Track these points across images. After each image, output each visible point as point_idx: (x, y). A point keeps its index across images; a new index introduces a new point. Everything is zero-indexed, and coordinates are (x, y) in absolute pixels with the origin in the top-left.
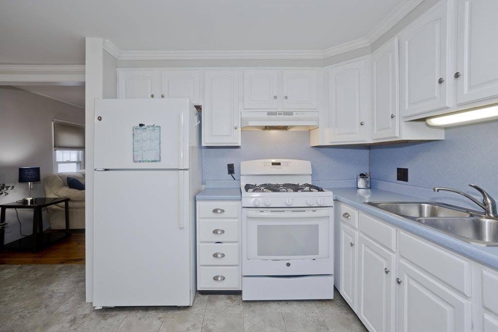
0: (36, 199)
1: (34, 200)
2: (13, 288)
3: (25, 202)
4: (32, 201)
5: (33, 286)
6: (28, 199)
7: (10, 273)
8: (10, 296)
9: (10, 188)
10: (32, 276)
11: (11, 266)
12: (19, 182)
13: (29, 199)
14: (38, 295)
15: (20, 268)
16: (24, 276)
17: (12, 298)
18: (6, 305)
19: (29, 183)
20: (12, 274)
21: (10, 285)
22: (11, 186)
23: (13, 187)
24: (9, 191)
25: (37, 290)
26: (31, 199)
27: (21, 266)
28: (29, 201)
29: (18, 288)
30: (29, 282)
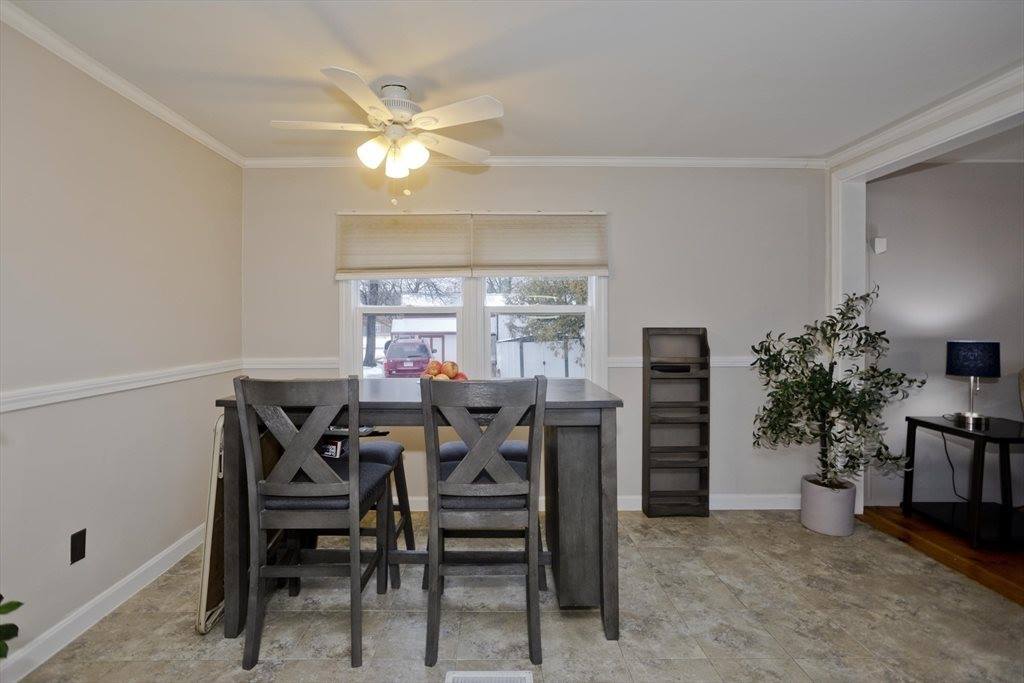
0: (987, 419)
1: (983, 422)
2: (899, 603)
3: (961, 420)
4: (977, 422)
5: (939, 626)
6: (968, 415)
7: (909, 567)
8: (887, 615)
9: (915, 384)
10: (948, 599)
11: (916, 552)
12: (947, 373)
13: (971, 416)
14: (942, 653)
15: (932, 566)
16: (931, 589)
17: (889, 622)
18: (872, 628)
19: (972, 378)
20: (910, 572)
21: (896, 592)
22: (920, 379)
23: (923, 383)
24: (913, 390)
25: (945, 642)
26: (975, 415)
27: (935, 562)
28: (971, 422)
29: (910, 607)
30: (934, 607)
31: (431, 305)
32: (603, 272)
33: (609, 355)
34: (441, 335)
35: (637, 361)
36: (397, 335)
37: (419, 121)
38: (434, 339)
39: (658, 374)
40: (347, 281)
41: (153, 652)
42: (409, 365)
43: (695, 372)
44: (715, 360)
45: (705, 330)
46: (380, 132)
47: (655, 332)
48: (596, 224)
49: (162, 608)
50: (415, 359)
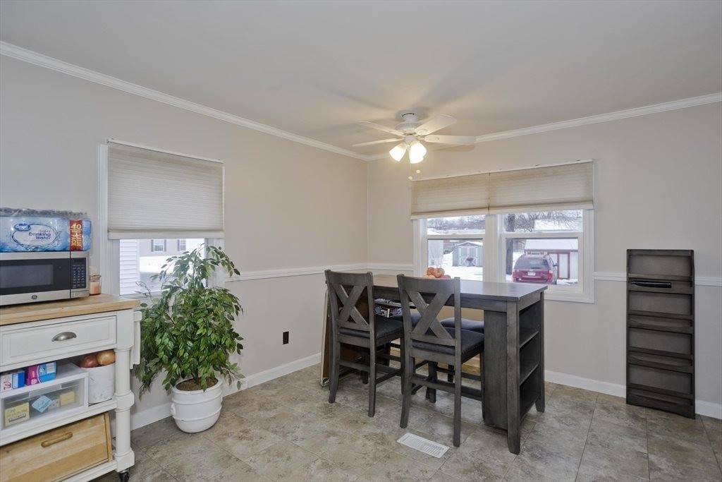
31: (557, 228)
32: (590, 206)
33: (595, 271)
34: (568, 252)
35: (622, 276)
36: (530, 251)
37: (419, 131)
38: (561, 256)
39: (636, 287)
40: (416, 220)
41: (304, 387)
42: (532, 274)
43: (676, 288)
44: (699, 279)
45: (692, 251)
46: (400, 142)
47: (637, 252)
48: (584, 169)
49: (315, 374)
50: (537, 270)
